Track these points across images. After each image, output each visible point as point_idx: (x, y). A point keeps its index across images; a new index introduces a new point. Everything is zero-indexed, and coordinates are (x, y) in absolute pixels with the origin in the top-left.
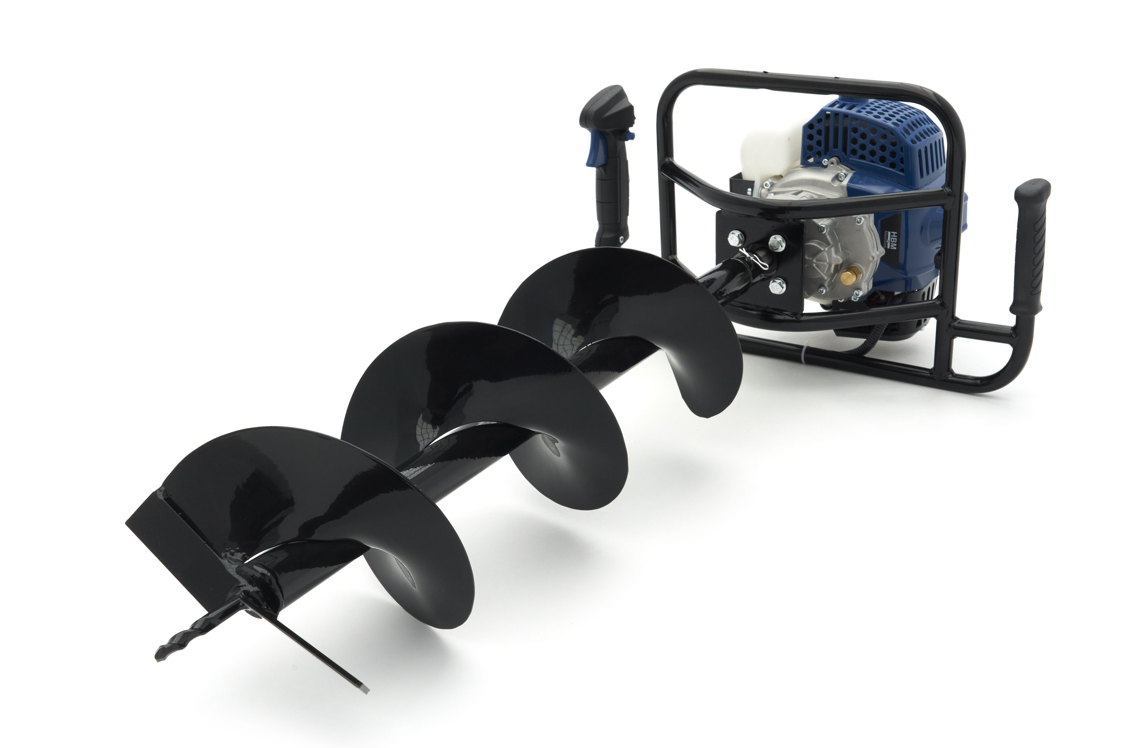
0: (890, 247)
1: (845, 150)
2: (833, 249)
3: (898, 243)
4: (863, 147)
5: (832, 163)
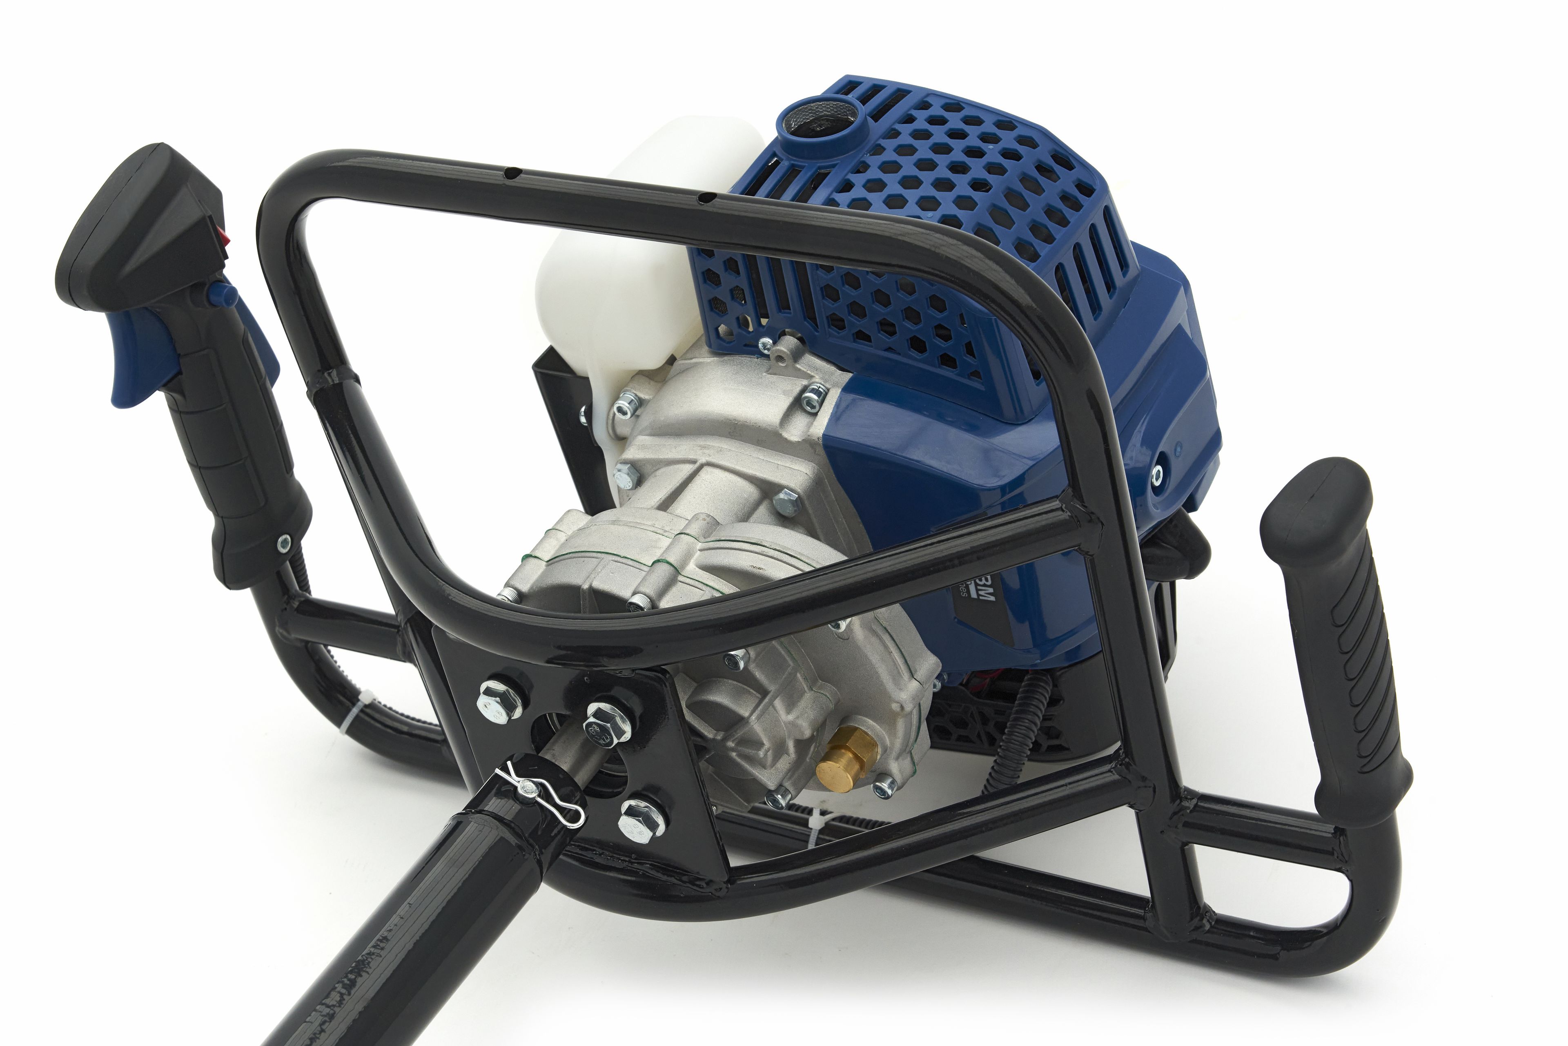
0: (979, 595)
1: (809, 313)
3: (997, 585)
4: (857, 309)
5: (780, 358)
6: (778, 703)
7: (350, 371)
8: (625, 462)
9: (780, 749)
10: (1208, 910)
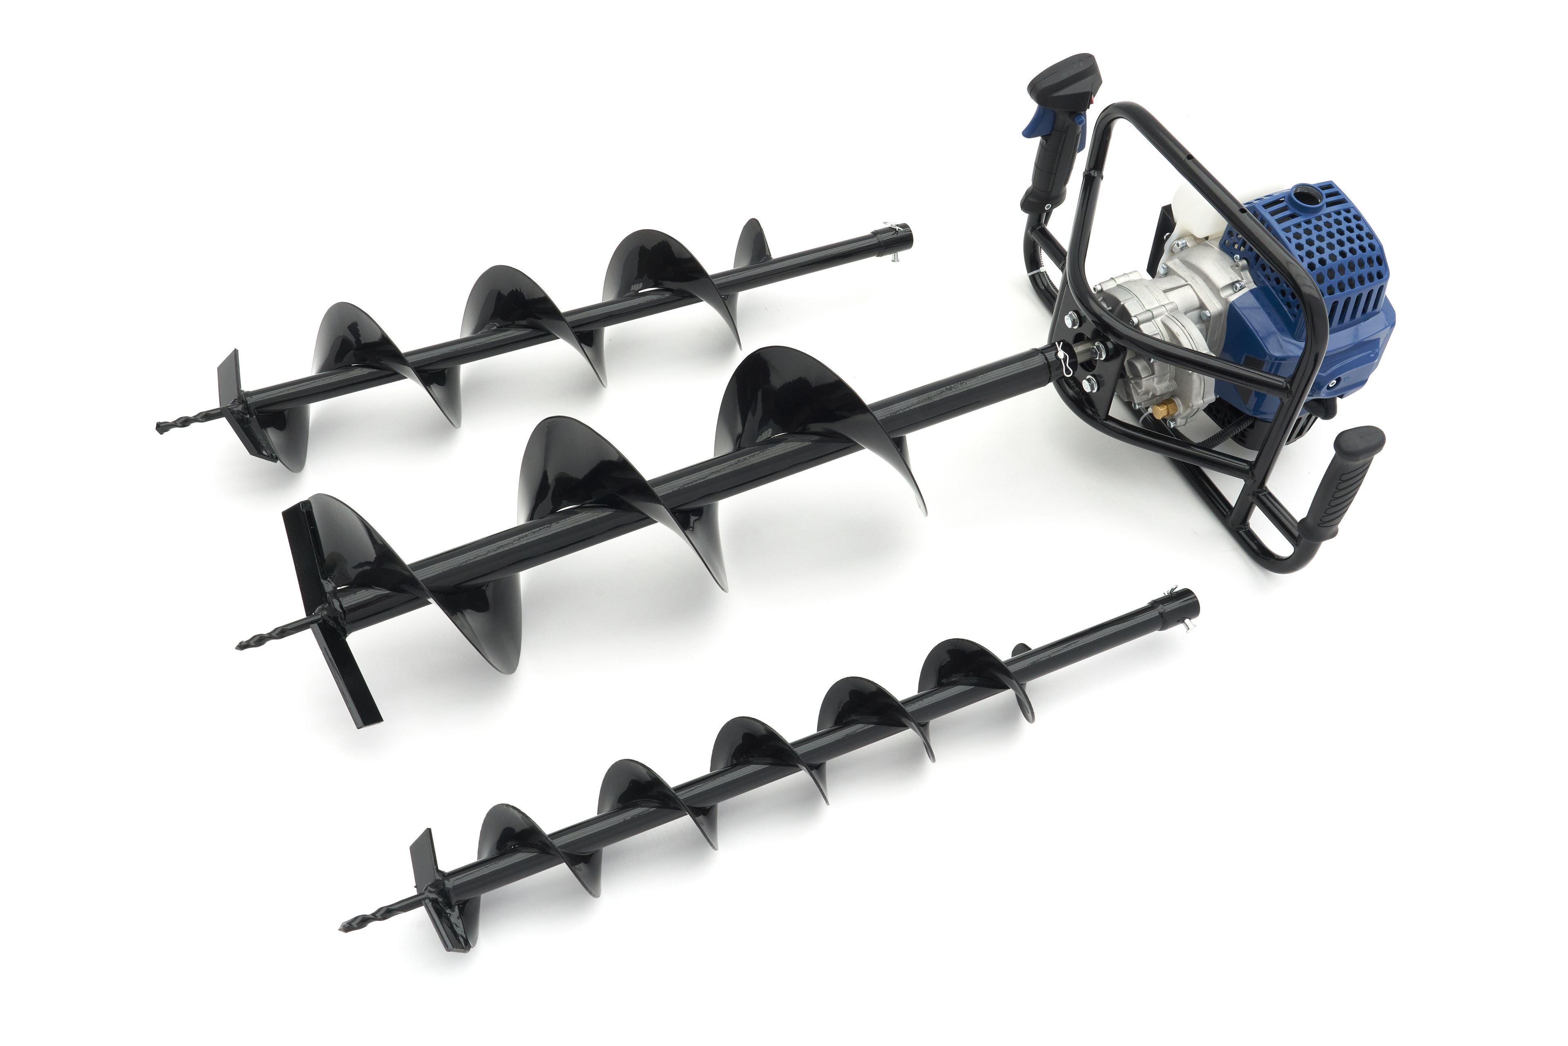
5: (1237, 266)
6: (1156, 379)
7: (1102, 173)
8: (1166, 265)
9: (1147, 392)
10: (1248, 525)
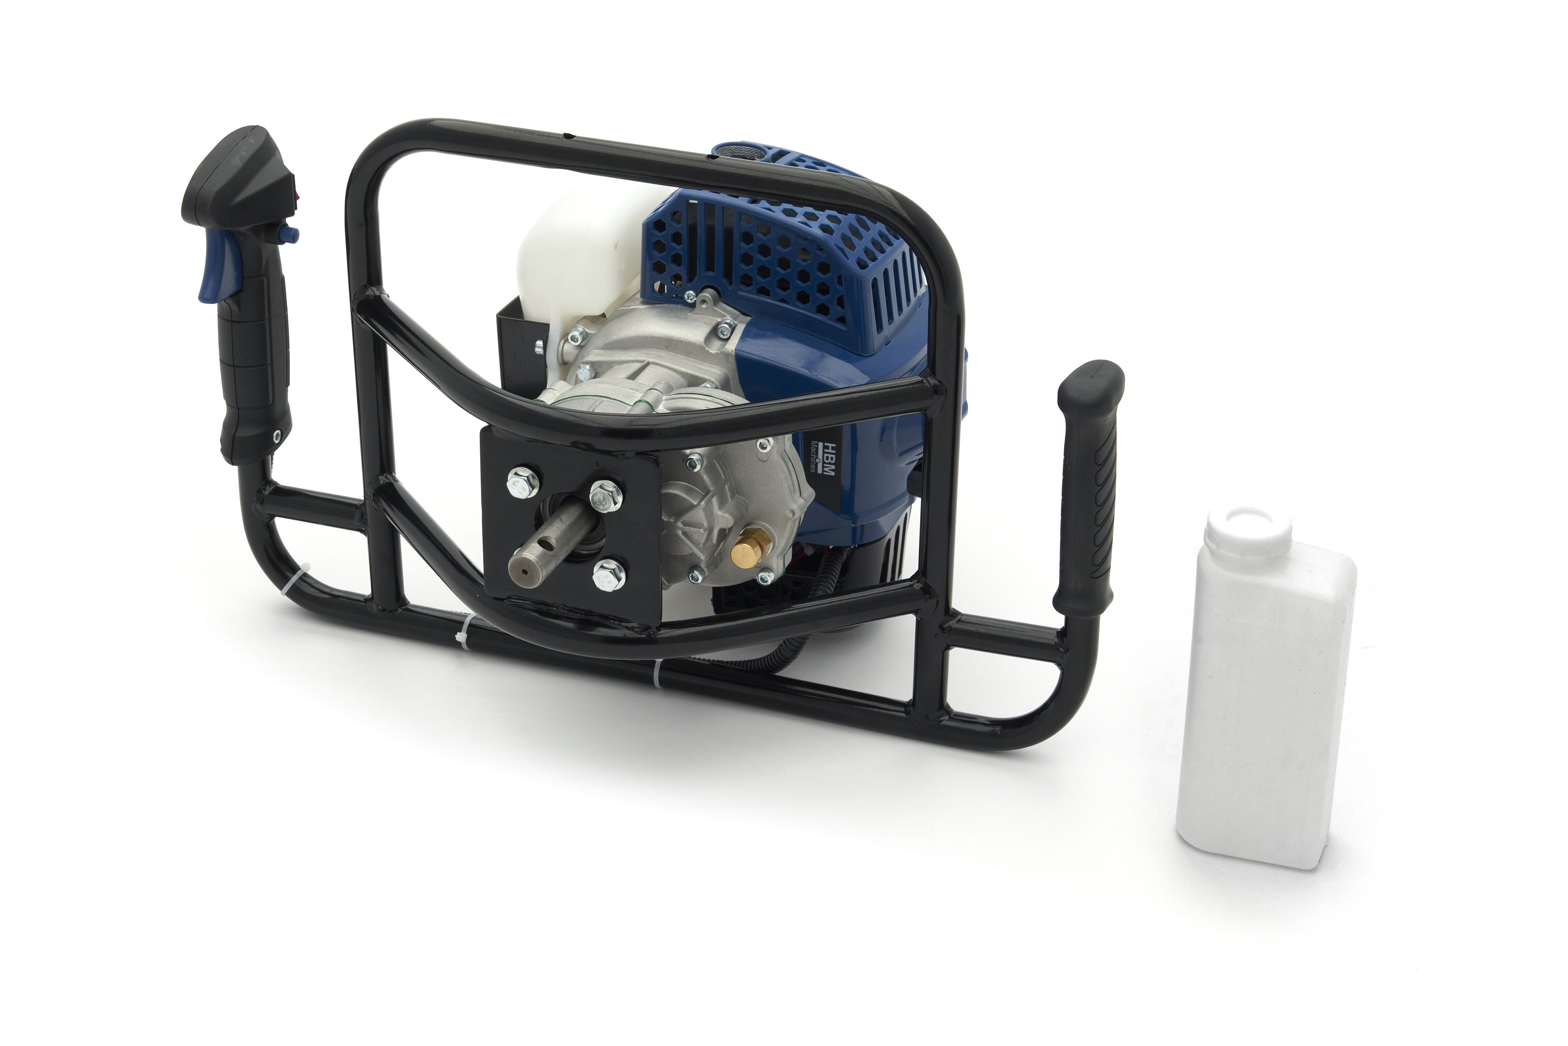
0: (823, 471)
1: (728, 275)
2: (715, 500)
3: (838, 464)
4: (764, 271)
5: (703, 304)
8: (586, 363)
